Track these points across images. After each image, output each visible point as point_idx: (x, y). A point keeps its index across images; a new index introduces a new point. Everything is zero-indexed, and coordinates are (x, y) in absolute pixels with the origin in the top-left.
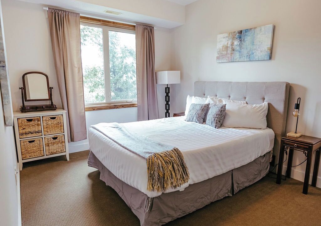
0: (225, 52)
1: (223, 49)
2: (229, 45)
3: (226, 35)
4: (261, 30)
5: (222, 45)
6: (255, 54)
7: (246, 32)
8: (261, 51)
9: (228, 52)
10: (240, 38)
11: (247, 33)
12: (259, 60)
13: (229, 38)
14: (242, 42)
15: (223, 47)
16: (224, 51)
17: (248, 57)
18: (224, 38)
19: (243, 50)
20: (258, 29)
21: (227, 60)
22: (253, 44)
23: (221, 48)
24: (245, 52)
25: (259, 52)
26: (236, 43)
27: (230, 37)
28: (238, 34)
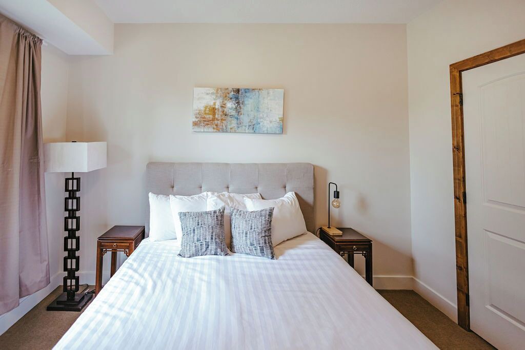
0: (211, 116)
1: (205, 110)
2: (217, 107)
3: (212, 90)
4: (268, 93)
5: (203, 105)
6: (261, 124)
7: (246, 92)
8: (271, 122)
9: (217, 116)
10: (237, 98)
11: (247, 94)
12: (267, 133)
13: (216, 96)
14: (241, 105)
15: (206, 107)
16: (208, 114)
17: (252, 127)
18: (207, 94)
19: (242, 116)
20: (264, 92)
21: (214, 128)
22: (258, 111)
23: (203, 109)
24: (245, 119)
25: (268, 122)
26: (230, 105)
27: (219, 95)
28: (232, 93)
